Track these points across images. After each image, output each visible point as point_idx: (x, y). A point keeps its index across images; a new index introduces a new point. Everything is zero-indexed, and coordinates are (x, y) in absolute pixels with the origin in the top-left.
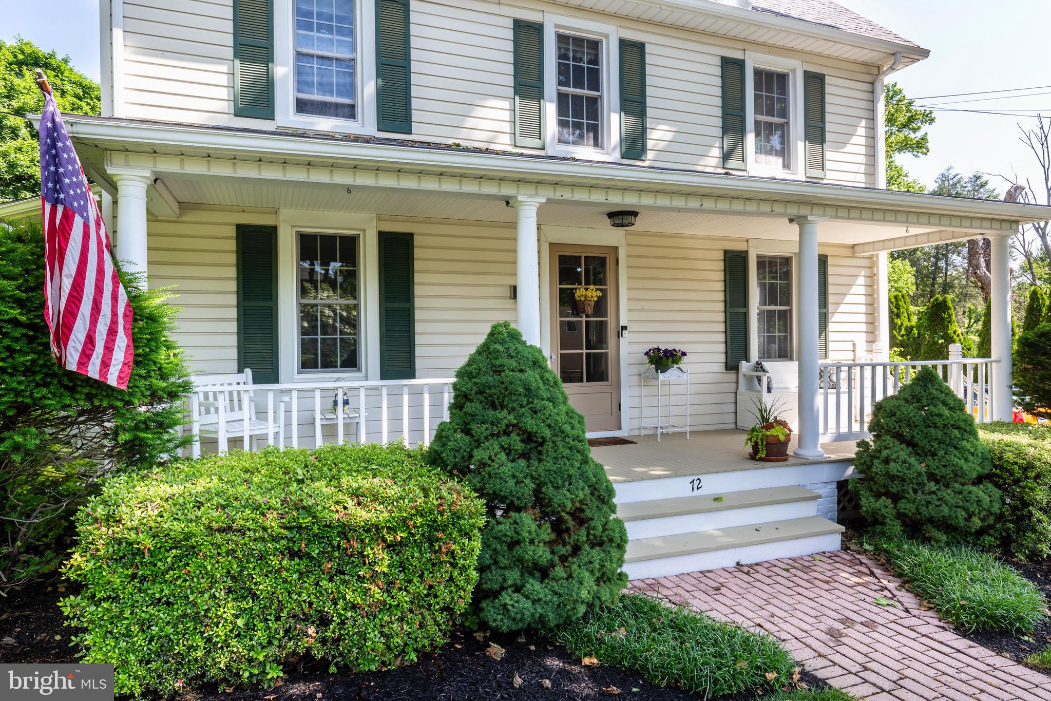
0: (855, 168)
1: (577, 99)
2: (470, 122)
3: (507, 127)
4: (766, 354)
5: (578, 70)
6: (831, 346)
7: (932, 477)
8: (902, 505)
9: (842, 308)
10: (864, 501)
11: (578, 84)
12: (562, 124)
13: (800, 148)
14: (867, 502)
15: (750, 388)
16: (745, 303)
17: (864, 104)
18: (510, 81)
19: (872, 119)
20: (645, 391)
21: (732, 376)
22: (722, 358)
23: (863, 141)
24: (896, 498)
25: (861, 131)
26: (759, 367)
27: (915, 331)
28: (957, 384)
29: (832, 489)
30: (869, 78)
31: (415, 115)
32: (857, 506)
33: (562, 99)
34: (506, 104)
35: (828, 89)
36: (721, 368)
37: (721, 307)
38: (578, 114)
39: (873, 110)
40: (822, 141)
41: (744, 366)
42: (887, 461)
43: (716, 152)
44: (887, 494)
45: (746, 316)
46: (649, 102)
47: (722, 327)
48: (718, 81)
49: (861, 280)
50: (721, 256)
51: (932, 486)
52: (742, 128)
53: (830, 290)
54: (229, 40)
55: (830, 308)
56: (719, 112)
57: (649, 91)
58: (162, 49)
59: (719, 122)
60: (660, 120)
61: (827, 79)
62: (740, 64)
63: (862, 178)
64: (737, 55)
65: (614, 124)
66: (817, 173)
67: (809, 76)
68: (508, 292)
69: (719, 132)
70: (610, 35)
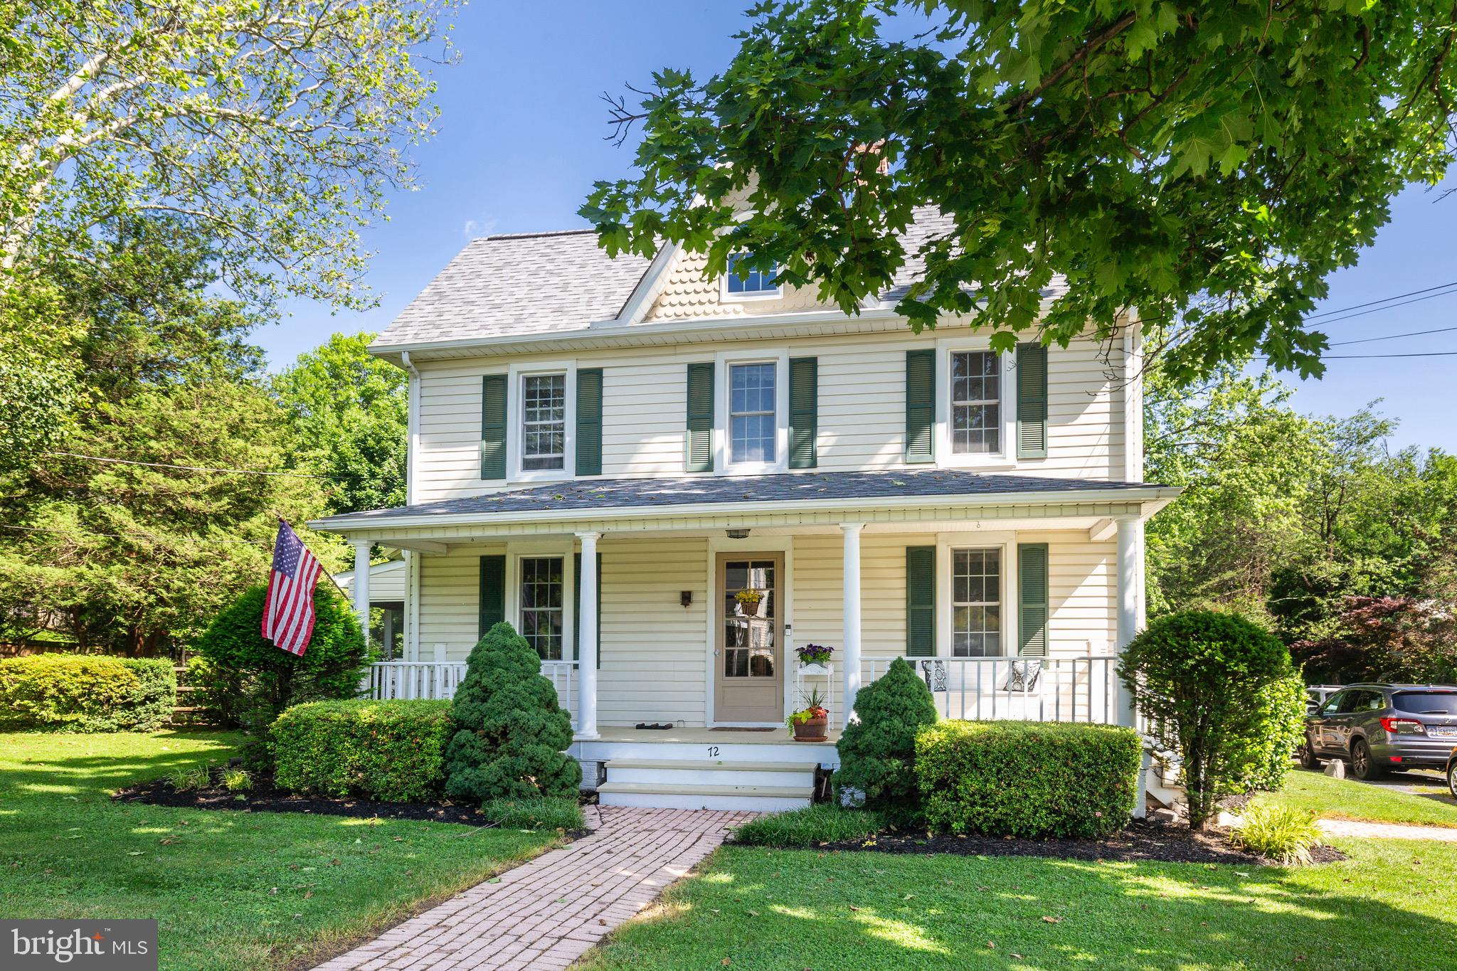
1: (753, 419)
3: (679, 457)
5: (752, 393)
6: (1052, 646)
9: (1070, 601)
11: (753, 405)
12: (736, 445)
16: (932, 600)
18: (683, 418)
23: (1105, 408)
31: (605, 459)
33: (735, 422)
34: (678, 438)
37: (901, 604)
40: (1042, 417)
45: (932, 614)
46: (820, 411)
48: (902, 377)
49: (1101, 569)
50: (902, 553)
52: (931, 419)
53: (1052, 581)
54: (479, 427)
55: (1052, 603)
56: (903, 407)
57: (820, 401)
58: (440, 441)
59: (903, 417)
60: (828, 427)
61: (1051, 348)
62: (930, 354)
63: (1104, 450)
64: (926, 345)
65: (784, 439)
66: (1037, 452)
67: (1023, 350)
68: (677, 597)
69: (902, 428)
70: (780, 357)
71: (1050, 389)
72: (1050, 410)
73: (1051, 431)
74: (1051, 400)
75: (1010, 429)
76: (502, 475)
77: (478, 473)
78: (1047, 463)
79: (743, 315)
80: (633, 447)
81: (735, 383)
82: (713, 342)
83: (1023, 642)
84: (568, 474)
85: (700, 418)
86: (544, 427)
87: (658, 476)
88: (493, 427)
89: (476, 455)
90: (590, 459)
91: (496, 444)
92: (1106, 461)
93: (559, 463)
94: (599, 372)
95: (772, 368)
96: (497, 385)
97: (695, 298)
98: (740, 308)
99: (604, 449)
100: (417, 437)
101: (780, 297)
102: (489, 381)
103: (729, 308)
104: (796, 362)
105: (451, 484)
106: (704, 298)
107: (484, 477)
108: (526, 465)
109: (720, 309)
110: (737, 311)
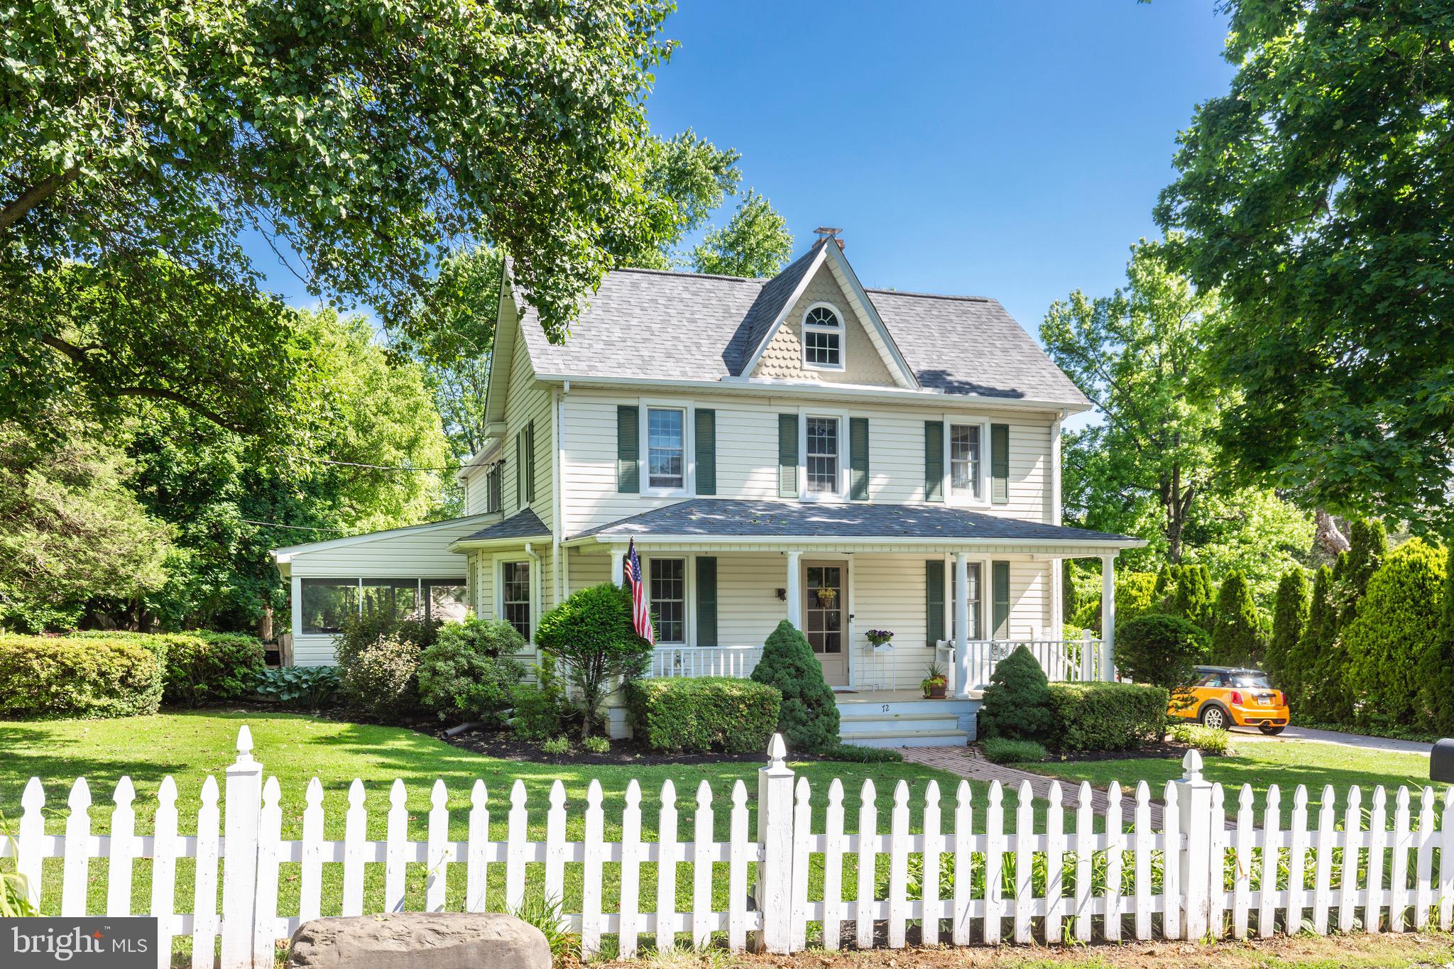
0: (1034, 493)
1: (821, 460)
2: (749, 484)
3: (774, 485)
5: (822, 441)
6: (1012, 630)
9: (1022, 601)
11: (821, 450)
12: (811, 478)
13: (987, 481)
15: (942, 658)
16: (942, 598)
17: (1043, 444)
18: (776, 455)
19: (1051, 455)
20: (867, 660)
21: (931, 650)
22: (924, 637)
23: (1041, 471)
25: (1040, 465)
26: (952, 645)
29: (974, 717)
30: (1047, 424)
31: (719, 482)
33: (810, 460)
34: (774, 470)
35: (1011, 435)
36: (923, 644)
37: (924, 601)
38: (821, 470)
39: (1050, 448)
40: (1006, 474)
41: (940, 643)
43: (921, 491)
45: (942, 608)
46: (871, 459)
47: (924, 615)
48: (923, 439)
49: (1039, 579)
50: (924, 564)
52: (940, 474)
53: (1012, 587)
54: (615, 448)
55: (1012, 601)
56: (923, 461)
57: (871, 451)
58: (583, 457)
59: (923, 468)
60: (876, 470)
61: (1011, 428)
62: (940, 425)
63: (1040, 501)
64: (937, 418)
65: (847, 477)
66: (1003, 499)
67: (995, 428)
68: (774, 593)
69: (923, 476)
70: (843, 416)
71: (1011, 457)
72: (1011, 471)
73: (1012, 485)
74: (1011, 464)
76: (638, 491)
77: (615, 488)
78: (1008, 507)
79: (816, 383)
80: (744, 477)
81: (811, 431)
82: (797, 399)
83: (996, 627)
84: (688, 492)
85: (787, 457)
86: (664, 452)
87: (760, 498)
88: (627, 448)
89: (613, 472)
90: (706, 480)
91: (633, 464)
92: (1041, 512)
93: (679, 483)
94: (711, 413)
95: (833, 422)
96: (627, 416)
97: (783, 363)
98: (815, 375)
99: (718, 475)
100: (562, 452)
101: (843, 370)
102: (621, 410)
103: (808, 374)
104: (852, 421)
105: (598, 495)
106: (790, 364)
107: (621, 490)
108: (654, 482)
109: (801, 374)
110: (814, 377)
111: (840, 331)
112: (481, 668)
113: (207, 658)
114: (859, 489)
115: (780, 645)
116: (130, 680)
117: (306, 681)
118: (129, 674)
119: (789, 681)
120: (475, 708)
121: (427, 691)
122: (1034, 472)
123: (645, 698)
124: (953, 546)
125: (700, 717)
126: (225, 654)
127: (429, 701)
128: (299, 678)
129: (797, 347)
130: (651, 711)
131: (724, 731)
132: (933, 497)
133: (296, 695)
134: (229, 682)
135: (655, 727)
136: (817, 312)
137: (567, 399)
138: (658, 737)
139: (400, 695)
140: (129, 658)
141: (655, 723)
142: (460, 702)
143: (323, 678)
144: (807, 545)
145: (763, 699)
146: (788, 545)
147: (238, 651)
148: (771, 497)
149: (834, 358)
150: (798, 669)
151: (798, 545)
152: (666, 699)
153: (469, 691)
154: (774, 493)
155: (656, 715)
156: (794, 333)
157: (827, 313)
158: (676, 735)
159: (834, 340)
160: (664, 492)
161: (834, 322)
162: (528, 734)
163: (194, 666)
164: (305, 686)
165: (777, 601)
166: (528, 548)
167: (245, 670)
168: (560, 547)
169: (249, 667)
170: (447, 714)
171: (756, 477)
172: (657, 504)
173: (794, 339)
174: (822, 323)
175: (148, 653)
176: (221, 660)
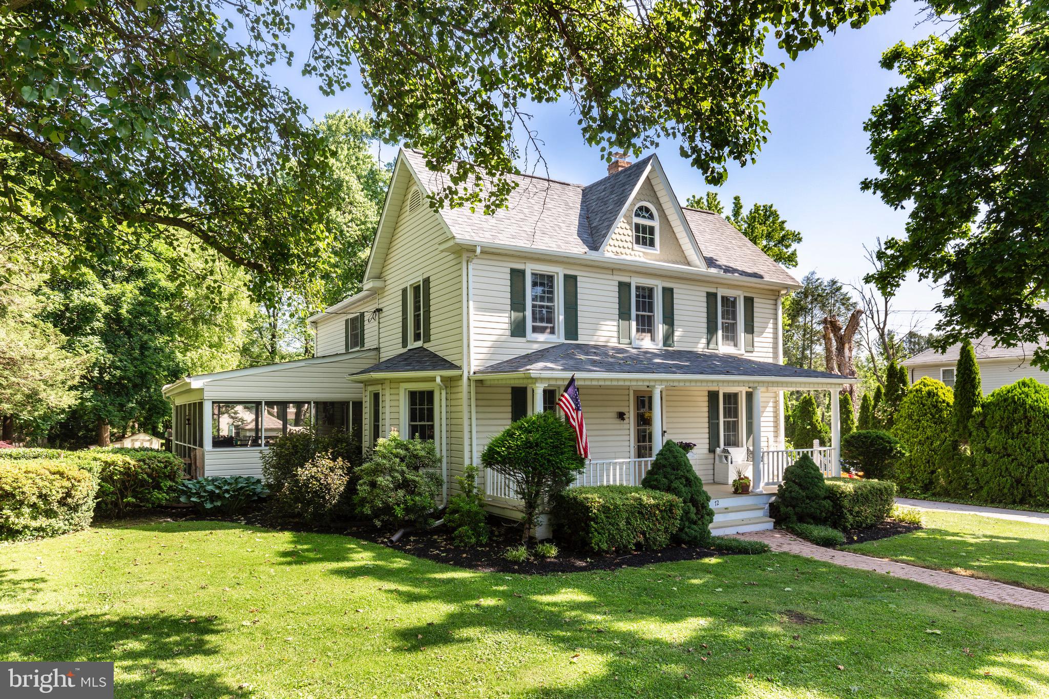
0: (767, 345)
1: (643, 316)
2: (599, 333)
3: (615, 334)
4: (728, 443)
5: (644, 302)
7: (808, 497)
8: (797, 509)
9: (762, 419)
10: (782, 509)
11: (644, 310)
12: (638, 330)
14: (783, 509)
15: (721, 461)
16: (718, 418)
17: (772, 311)
18: (617, 312)
19: (776, 319)
21: (712, 455)
22: (707, 446)
23: (771, 331)
24: (794, 507)
25: (771, 325)
26: (726, 451)
27: (791, 419)
28: (817, 459)
29: (767, 506)
30: (774, 298)
31: (580, 332)
32: (779, 511)
33: (637, 316)
34: (615, 323)
35: (755, 305)
36: (706, 451)
37: (707, 420)
38: (643, 325)
39: (776, 314)
40: (752, 332)
41: (718, 450)
42: (790, 492)
43: (704, 341)
44: (791, 506)
45: (718, 424)
46: (676, 317)
47: (707, 430)
48: (705, 305)
49: (771, 404)
50: (706, 394)
51: (808, 501)
52: (716, 330)
54: (509, 302)
56: (705, 320)
57: (675, 312)
58: (485, 308)
59: (706, 325)
60: (680, 326)
61: (755, 300)
62: (715, 295)
63: (771, 350)
64: (714, 290)
65: (660, 329)
66: (750, 349)
67: (746, 298)
68: (615, 415)
69: (705, 330)
70: (658, 285)
71: (755, 319)
72: (755, 329)
73: (756, 339)
74: (755, 324)
75: (742, 336)
76: (524, 336)
77: (508, 333)
78: (754, 354)
79: (642, 259)
80: (595, 327)
81: (638, 295)
82: (630, 271)
84: (559, 338)
85: (624, 315)
86: (542, 307)
87: (609, 344)
88: (517, 303)
89: (507, 320)
90: (572, 330)
91: (521, 314)
92: (771, 355)
93: (552, 331)
94: (575, 278)
95: (651, 290)
96: (517, 276)
97: (621, 244)
98: (641, 254)
99: (580, 325)
100: (471, 303)
101: (658, 252)
102: (514, 272)
103: (637, 253)
104: (664, 289)
105: (494, 338)
106: (626, 245)
107: (513, 335)
108: (535, 330)
109: (633, 253)
110: (639, 255)
111: (656, 224)
112: (414, 481)
113: (137, 473)
114: (668, 338)
115: (672, 460)
116: (70, 500)
117: (227, 491)
118: (69, 494)
119: (683, 489)
120: (412, 517)
121: (363, 501)
122: (767, 330)
123: (588, 509)
124: (754, 382)
125: (628, 523)
126: (153, 469)
127: (367, 510)
128: (220, 488)
129: (630, 234)
130: (593, 520)
131: (644, 533)
132: (711, 346)
133: (219, 504)
134: (156, 494)
135: (596, 534)
136: (641, 208)
137: (475, 261)
138: (600, 541)
139: (335, 506)
140: (69, 479)
141: (596, 530)
142: (399, 512)
143: (242, 488)
144: (667, 381)
145: (671, 505)
146: (655, 381)
147: (166, 467)
148: (613, 343)
149: (652, 244)
150: (687, 479)
151: (661, 381)
152: (605, 509)
153: (405, 502)
154: (615, 340)
155: (596, 523)
156: (628, 223)
157: (647, 210)
158: (612, 539)
159: (652, 230)
160: (541, 337)
161: (651, 217)
162: (473, 540)
163: (123, 482)
164: (227, 496)
165: (618, 421)
166: (438, 379)
167: (169, 483)
168: (469, 379)
169: (173, 480)
170: (382, 521)
171: (604, 328)
172: (536, 347)
173: (628, 227)
174: (644, 217)
175: (85, 472)
176: (149, 475)
